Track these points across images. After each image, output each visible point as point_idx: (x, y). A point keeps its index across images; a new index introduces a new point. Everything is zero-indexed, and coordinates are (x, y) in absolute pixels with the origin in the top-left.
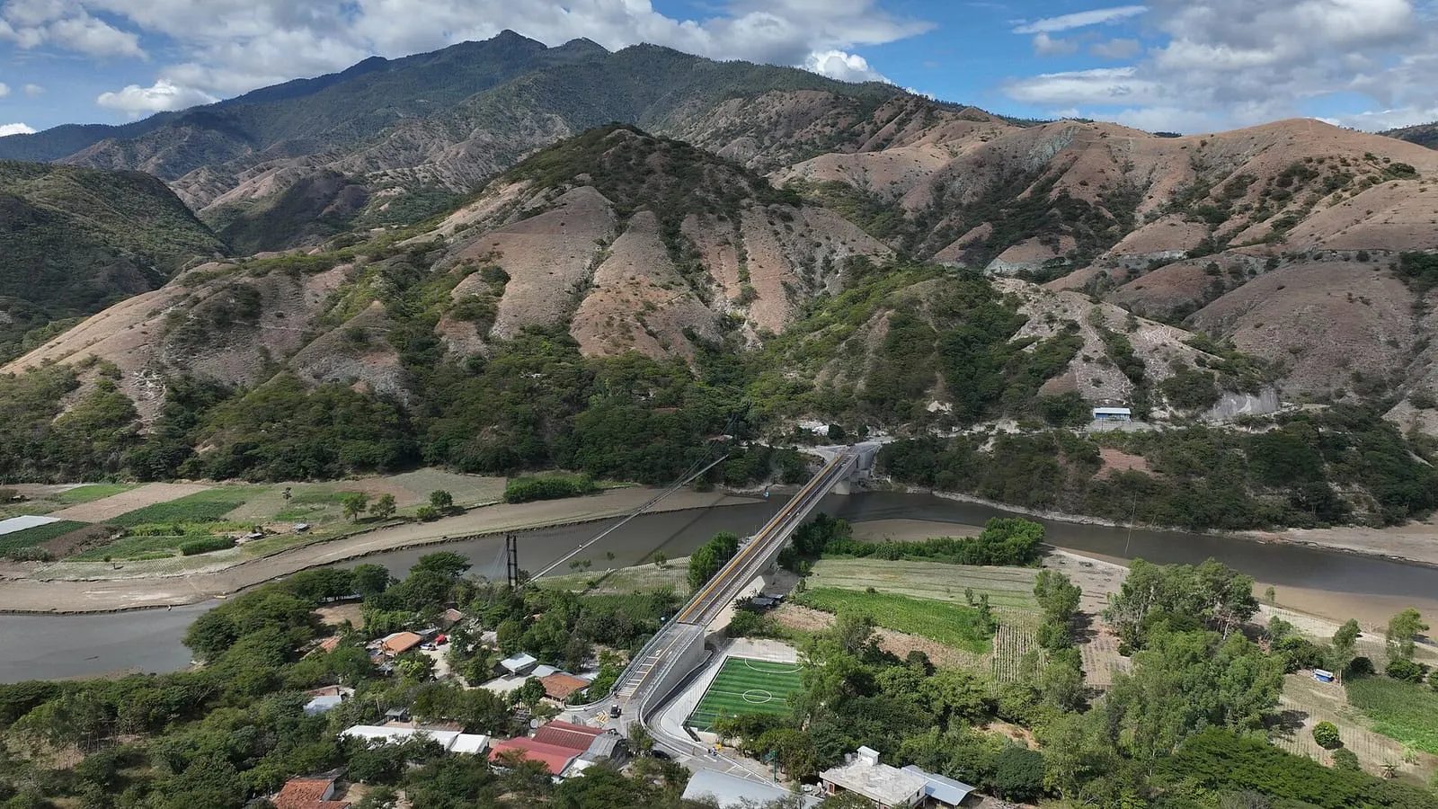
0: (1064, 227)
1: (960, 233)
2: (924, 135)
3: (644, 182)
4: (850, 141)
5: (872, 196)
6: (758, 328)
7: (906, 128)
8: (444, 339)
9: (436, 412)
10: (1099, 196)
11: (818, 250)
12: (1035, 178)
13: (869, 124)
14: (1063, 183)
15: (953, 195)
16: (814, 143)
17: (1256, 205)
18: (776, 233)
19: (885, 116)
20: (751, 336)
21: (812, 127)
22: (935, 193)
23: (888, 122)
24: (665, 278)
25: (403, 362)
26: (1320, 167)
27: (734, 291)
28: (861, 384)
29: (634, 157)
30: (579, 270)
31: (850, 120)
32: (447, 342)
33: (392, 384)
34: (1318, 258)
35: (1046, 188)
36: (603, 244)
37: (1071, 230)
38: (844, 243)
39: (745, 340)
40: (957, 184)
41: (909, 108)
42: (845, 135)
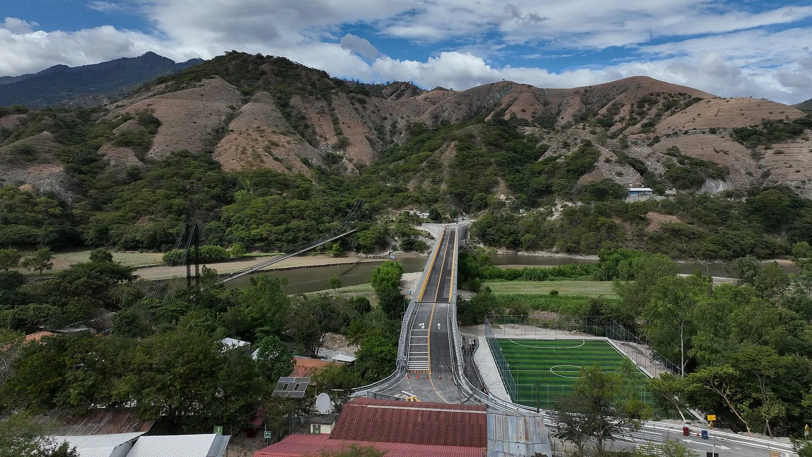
3: (259, 80)
6: (355, 162)
8: (106, 158)
9: (97, 207)
10: (533, 117)
11: (386, 121)
14: (511, 110)
15: (444, 120)
17: (628, 118)
18: (357, 110)
20: (350, 166)
22: (434, 120)
24: (283, 129)
25: (67, 171)
26: (658, 98)
27: (334, 140)
28: (444, 187)
29: (250, 66)
30: (218, 122)
32: (109, 160)
33: (57, 187)
34: (686, 133)
35: (501, 114)
36: (233, 108)
38: (402, 118)
39: (346, 169)
40: (446, 114)
41: (402, 88)
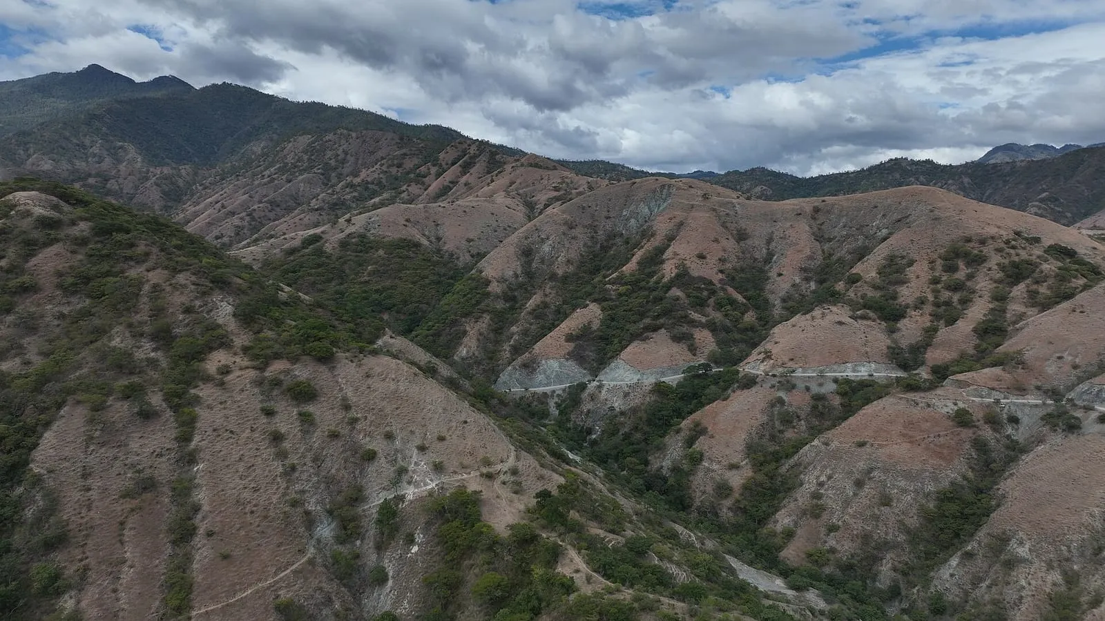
0: (695, 316)
1: (561, 315)
2: (492, 181)
4: (417, 183)
5: (446, 256)
7: (472, 171)
10: (721, 272)
12: (637, 245)
13: (434, 165)
14: (675, 253)
15: (543, 262)
16: (380, 182)
17: (931, 298)
18: (277, 438)
19: (450, 158)
21: (377, 166)
22: (523, 259)
23: (453, 164)
26: (985, 250)
31: (416, 161)
35: (655, 258)
37: (704, 320)
40: (546, 248)
41: (472, 152)
42: (412, 176)
